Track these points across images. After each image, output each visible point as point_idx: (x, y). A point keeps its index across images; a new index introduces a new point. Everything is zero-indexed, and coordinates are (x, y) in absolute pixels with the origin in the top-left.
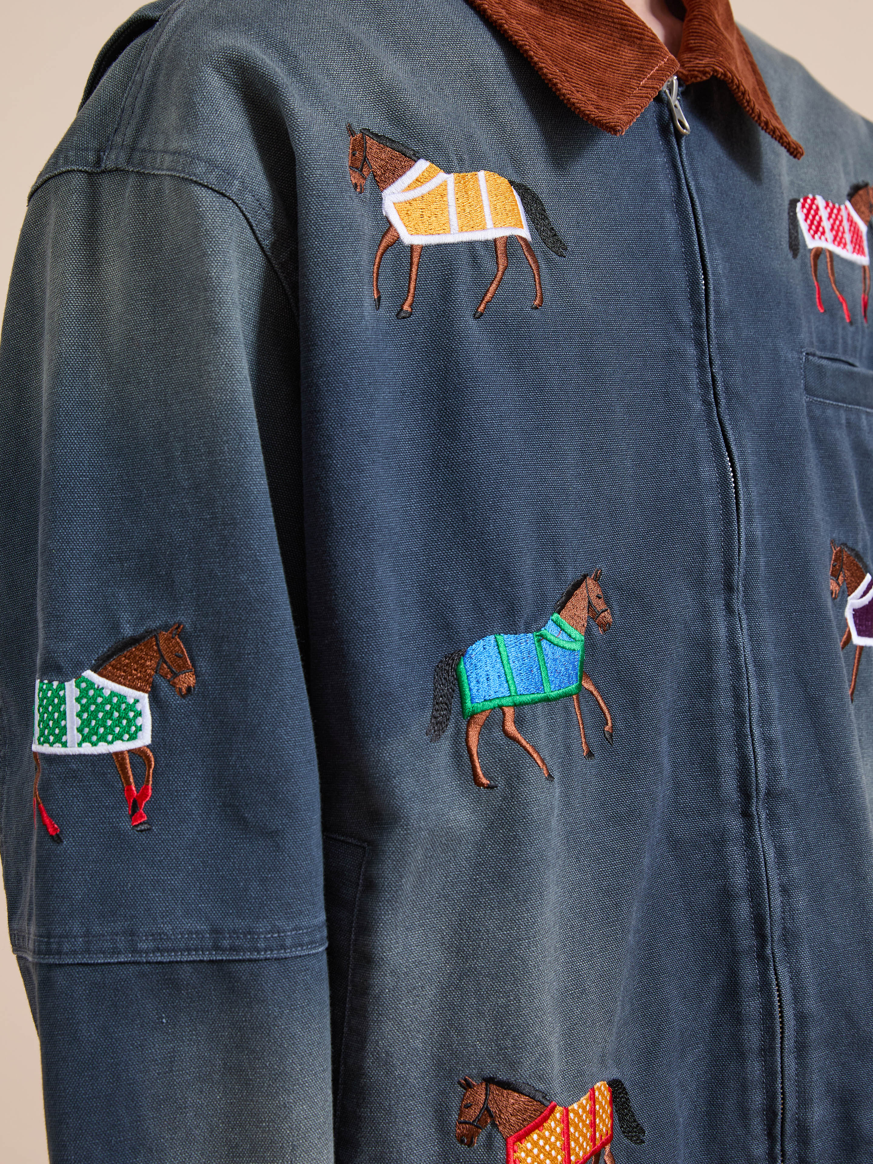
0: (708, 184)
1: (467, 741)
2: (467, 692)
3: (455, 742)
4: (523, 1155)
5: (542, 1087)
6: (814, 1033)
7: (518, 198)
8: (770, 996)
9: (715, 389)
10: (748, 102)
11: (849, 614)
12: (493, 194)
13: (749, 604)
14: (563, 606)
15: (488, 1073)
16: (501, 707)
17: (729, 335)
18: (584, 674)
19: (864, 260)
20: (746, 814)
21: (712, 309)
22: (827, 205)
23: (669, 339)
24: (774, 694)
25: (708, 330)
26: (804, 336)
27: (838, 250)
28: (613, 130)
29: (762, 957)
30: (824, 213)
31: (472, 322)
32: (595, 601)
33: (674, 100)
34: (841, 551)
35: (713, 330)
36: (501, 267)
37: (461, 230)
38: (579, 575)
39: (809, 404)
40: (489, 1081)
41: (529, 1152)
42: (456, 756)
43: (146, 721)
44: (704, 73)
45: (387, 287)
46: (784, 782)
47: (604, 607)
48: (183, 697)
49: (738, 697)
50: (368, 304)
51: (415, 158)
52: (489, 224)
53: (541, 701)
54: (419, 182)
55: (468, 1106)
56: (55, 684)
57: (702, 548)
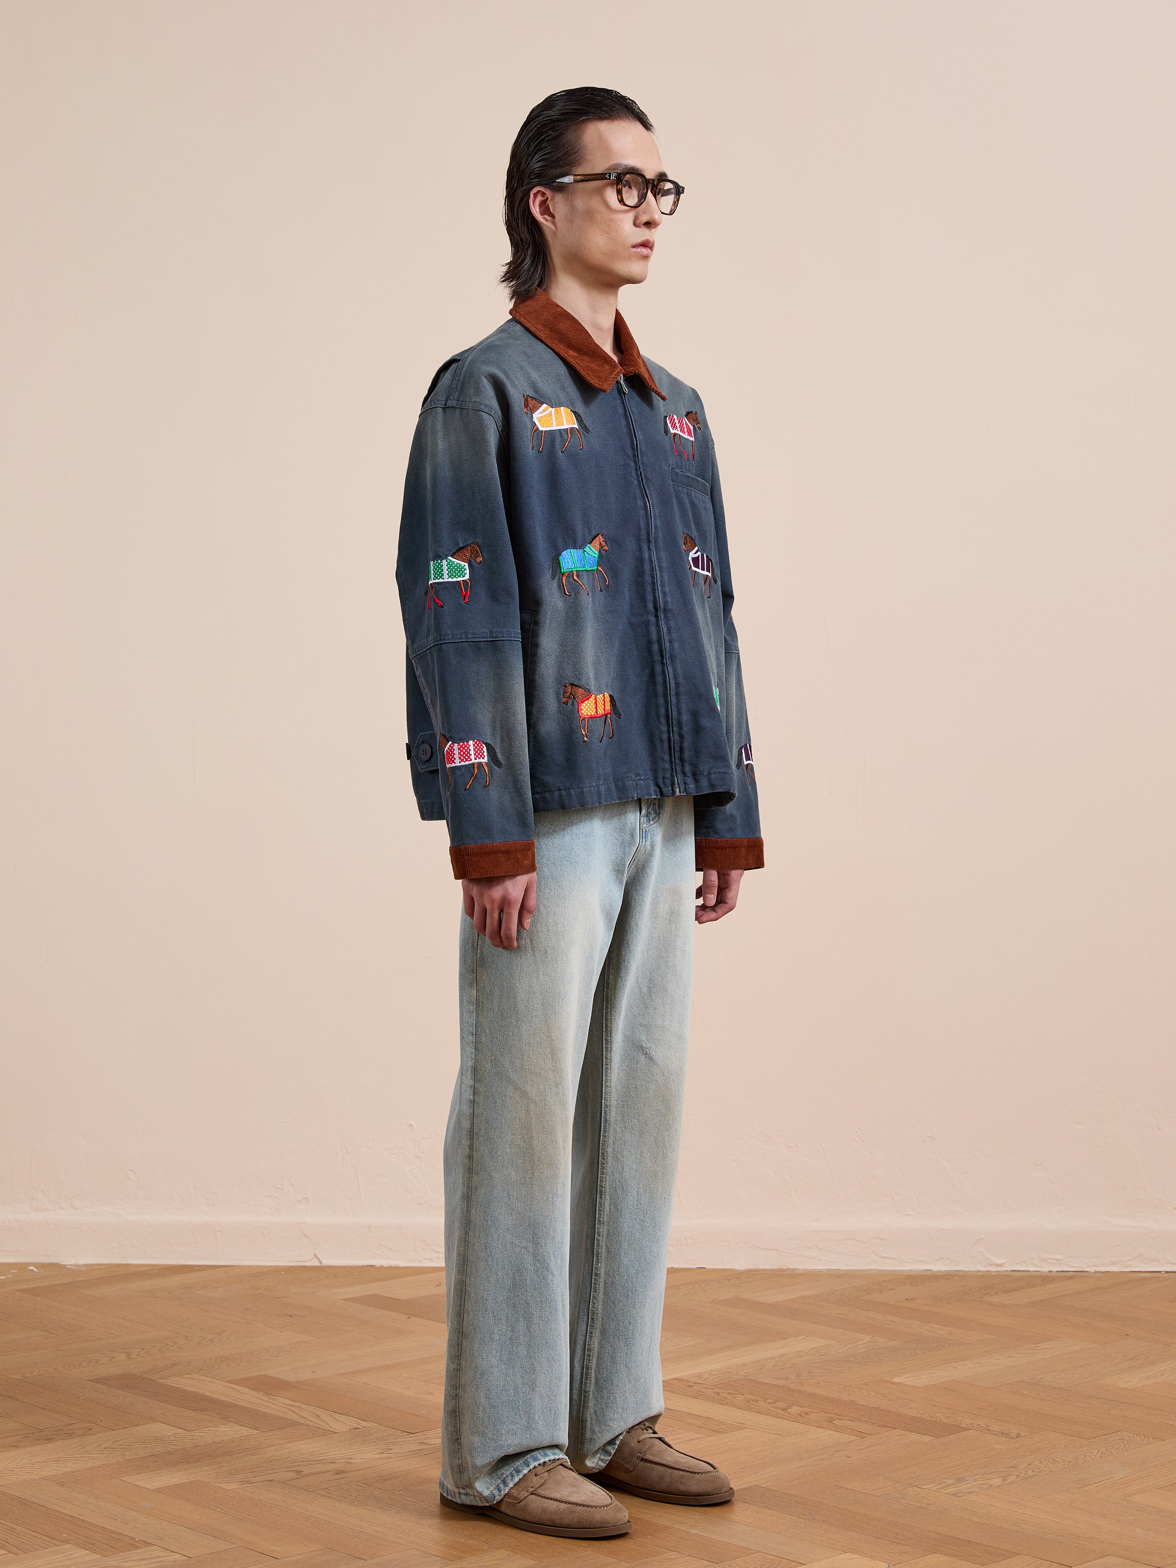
0: (635, 410)
1: (562, 581)
2: (562, 566)
3: (559, 581)
4: (583, 708)
5: (588, 687)
6: (682, 690)
7: (574, 415)
8: (665, 675)
9: (641, 476)
10: (647, 382)
11: (690, 559)
12: (566, 414)
13: (657, 547)
14: (591, 542)
15: (571, 682)
16: (572, 571)
17: (645, 459)
18: (599, 565)
19: (693, 439)
20: (657, 616)
21: (639, 450)
22: (678, 418)
23: (625, 460)
24: (666, 578)
25: (638, 458)
26: (670, 462)
27: (682, 434)
28: (605, 391)
29: (662, 663)
30: (677, 421)
31: (561, 454)
32: (602, 542)
33: (622, 382)
34: (686, 536)
35: (639, 458)
36: (569, 437)
37: (557, 426)
38: (596, 534)
39: (673, 485)
40: (572, 685)
41: (585, 707)
42: (559, 585)
43: (467, 571)
44: (632, 373)
45: (535, 443)
46: (670, 606)
47: (605, 545)
48: (478, 564)
49: (653, 577)
50: (530, 448)
51: (542, 403)
52: (565, 424)
53: (585, 570)
54: (544, 411)
55: (566, 693)
56: (439, 561)
57: (639, 527)
